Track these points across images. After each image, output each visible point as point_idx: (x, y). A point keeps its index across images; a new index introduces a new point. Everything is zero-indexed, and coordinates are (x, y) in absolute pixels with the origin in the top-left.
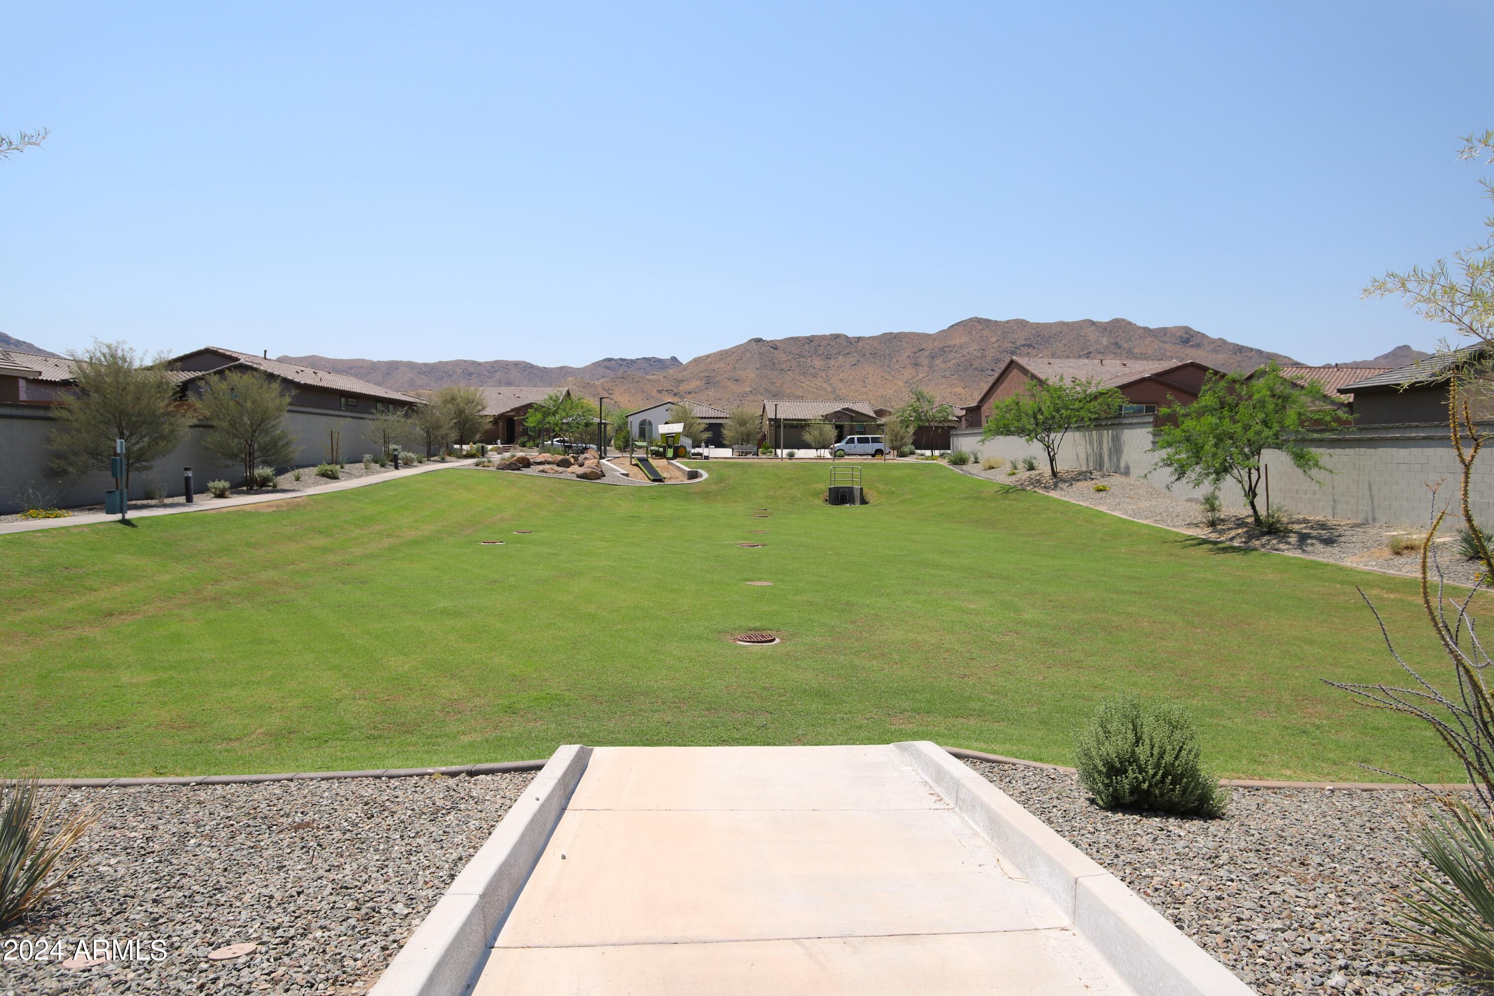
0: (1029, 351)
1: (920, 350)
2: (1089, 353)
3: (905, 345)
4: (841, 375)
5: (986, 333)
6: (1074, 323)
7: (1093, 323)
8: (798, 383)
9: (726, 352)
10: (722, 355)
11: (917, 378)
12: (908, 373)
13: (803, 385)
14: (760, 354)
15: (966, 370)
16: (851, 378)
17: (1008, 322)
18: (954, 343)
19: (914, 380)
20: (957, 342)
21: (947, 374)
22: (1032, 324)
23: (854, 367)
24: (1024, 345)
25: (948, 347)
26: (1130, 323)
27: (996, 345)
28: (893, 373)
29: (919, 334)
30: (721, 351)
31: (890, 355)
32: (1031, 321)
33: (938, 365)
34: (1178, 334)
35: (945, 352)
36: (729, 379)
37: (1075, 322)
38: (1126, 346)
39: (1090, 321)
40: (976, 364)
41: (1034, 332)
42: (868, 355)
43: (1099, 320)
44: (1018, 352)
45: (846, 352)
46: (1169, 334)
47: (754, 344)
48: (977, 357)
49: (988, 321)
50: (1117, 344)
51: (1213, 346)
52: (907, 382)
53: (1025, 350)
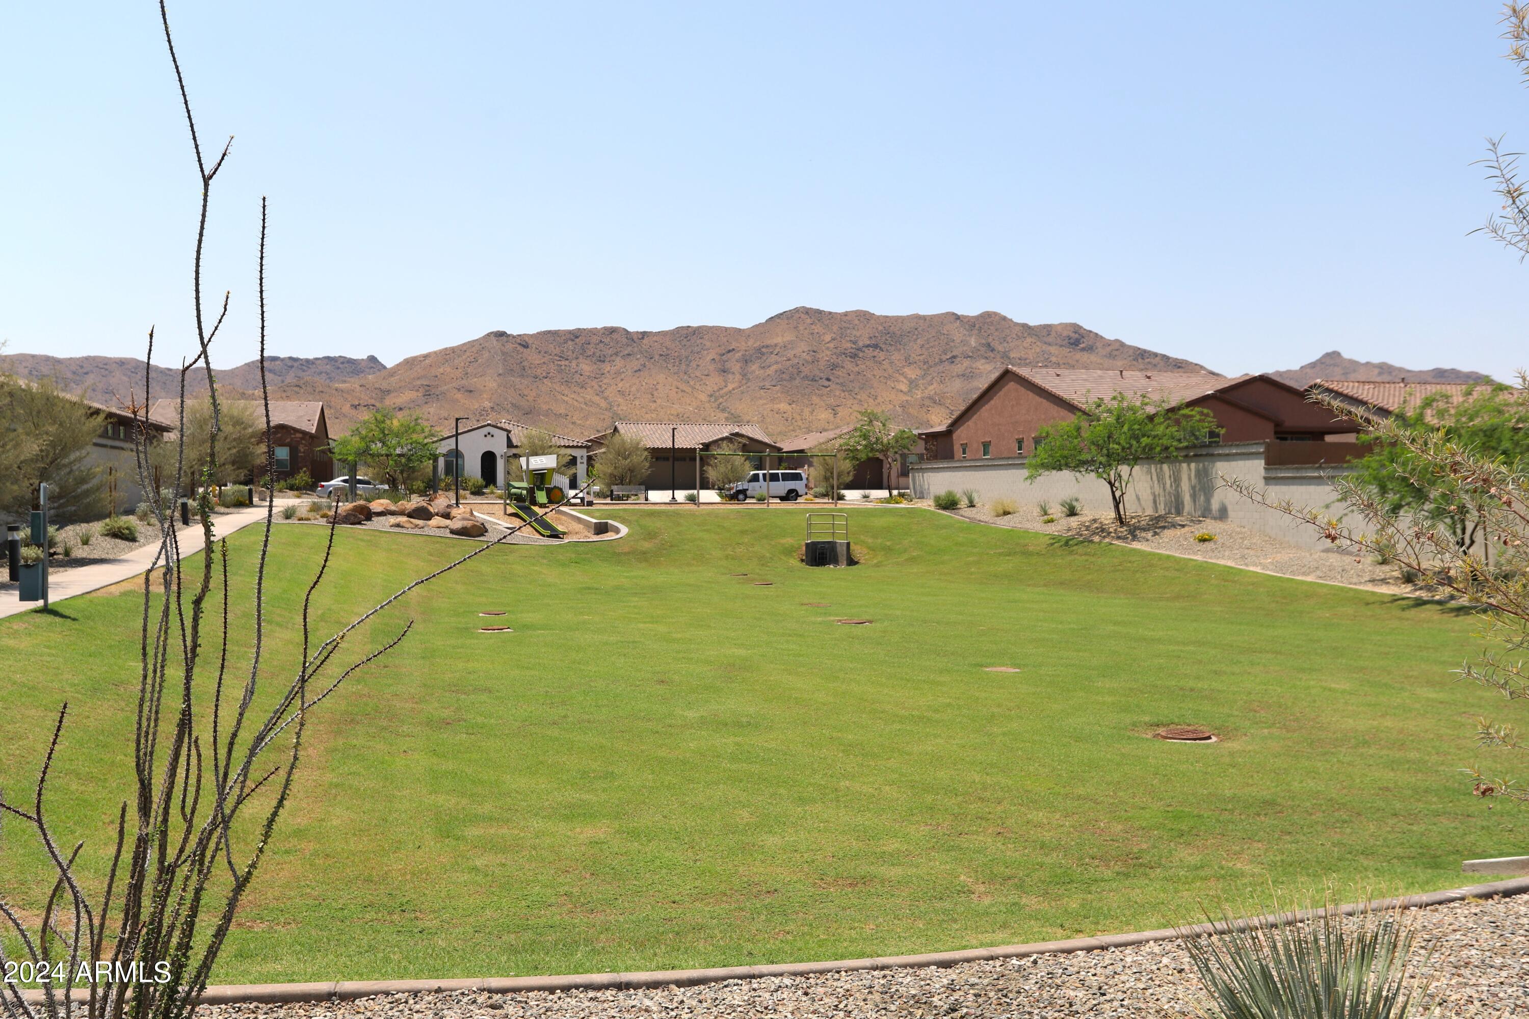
0: (876, 353)
1: (729, 351)
2: (954, 357)
3: (708, 344)
4: (620, 385)
5: (818, 328)
6: (932, 317)
7: (957, 317)
8: (559, 397)
9: (453, 350)
10: (448, 355)
11: (725, 390)
12: (714, 382)
13: (564, 398)
14: (503, 353)
15: (792, 378)
16: (634, 389)
17: (846, 314)
18: (775, 341)
19: (722, 392)
20: (779, 340)
21: (767, 384)
22: (878, 317)
23: (637, 374)
24: (868, 346)
25: (767, 346)
26: (1004, 318)
27: (831, 345)
28: (692, 383)
29: (726, 329)
30: (446, 349)
31: (687, 357)
32: (878, 313)
33: (754, 372)
34: (1065, 333)
35: (763, 354)
36: (459, 390)
37: (934, 316)
38: (1000, 348)
39: (954, 314)
40: (806, 370)
41: (880, 328)
42: (657, 357)
43: (966, 314)
44: (861, 355)
45: (626, 352)
46: (1053, 334)
47: (493, 339)
48: (807, 362)
49: (819, 312)
50: (989, 345)
51: (1108, 349)
52: (711, 396)
53: (869, 352)
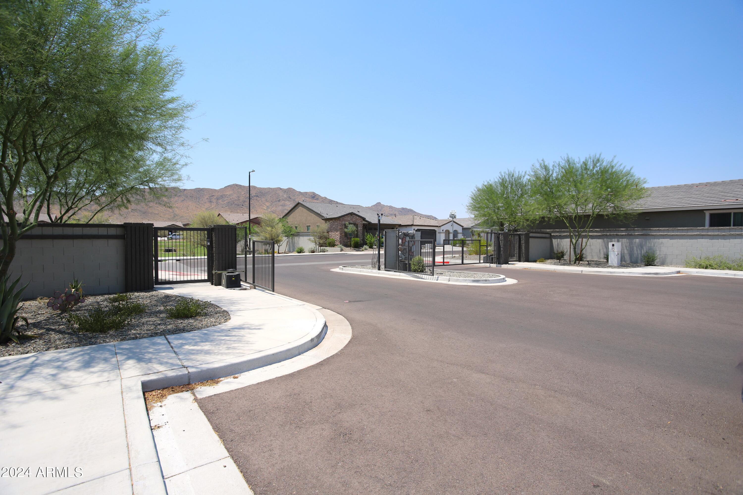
0: (257, 198)
1: (212, 196)
2: (280, 200)
3: (206, 194)
4: (177, 205)
5: (240, 190)
6: (274, 189)
7: (281, 189)
8: (156, 208)
11: (211, 207)
12: (208, 205)
13: (158, 209)
15: (232, 205)
16: (181, 206)
17: (248, 187)
18: (227, 193)
19: (210, 208)
20: (228, 193)
21: (224, 206)
22: (258, 188)
23: (182, 202)
24: (255, 196)
25: (224, 195)
26: (294, 190)
27: (244, 195)
28: (200, 205)
29: (211, 189)
31: (199, 197)
33: (220, 202)
34: (311, 195)
35: (223, 197)
38: (293, 198)
40: (236, 202)
41: (259, 191)
42: (189, 197)
44: (253, 198)
45: (179, 195)
46: (308, 195)
48: (236, 200)
49: (241, 186)
50: (289, 197)
51: (322, 199)
52: (206, 209)
53: (255, 198)
